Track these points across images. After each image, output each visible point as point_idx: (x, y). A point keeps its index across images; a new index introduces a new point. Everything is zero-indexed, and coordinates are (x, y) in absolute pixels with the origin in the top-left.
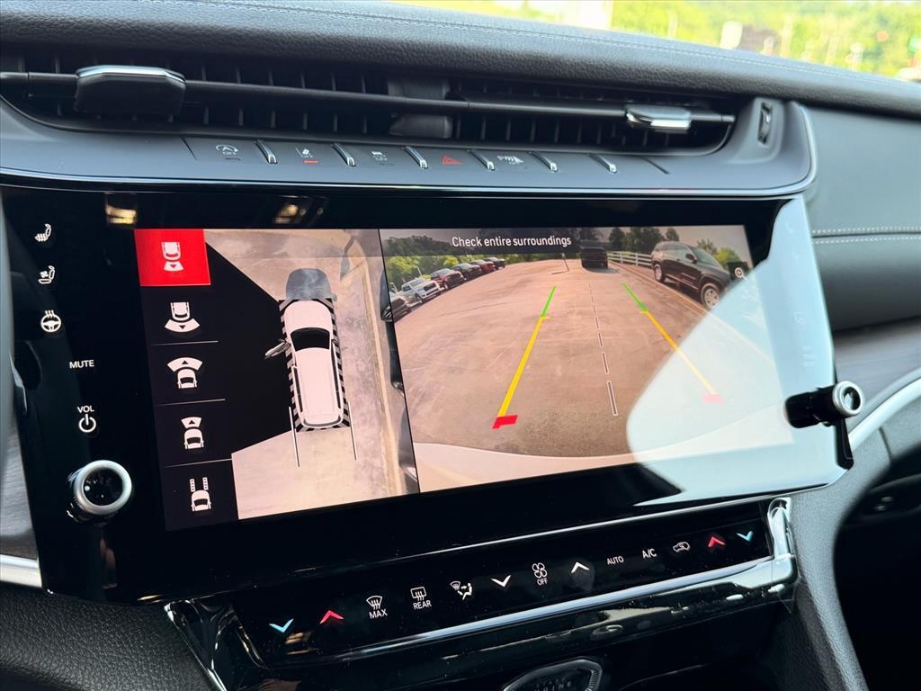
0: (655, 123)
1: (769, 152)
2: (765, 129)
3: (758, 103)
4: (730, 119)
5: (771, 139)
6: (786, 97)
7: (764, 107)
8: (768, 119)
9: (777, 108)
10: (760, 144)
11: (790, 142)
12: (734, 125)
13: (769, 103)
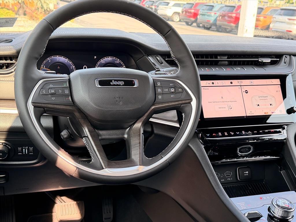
0: (264, 61)
1: (286, 65)
2: (285, 61)
3: (284, 56)
4: (279, 59)
5: (286, 63)
6: (290, 55)
7: (285, 57)
8: (286, 59)
9: (288, 57)
10: (284, 64)
11: (290, 64)
12: (279, 60)
13: (287, 56)
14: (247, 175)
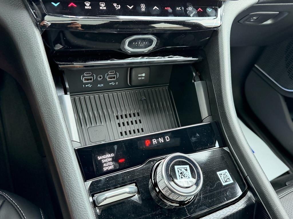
14: (143, 78)
